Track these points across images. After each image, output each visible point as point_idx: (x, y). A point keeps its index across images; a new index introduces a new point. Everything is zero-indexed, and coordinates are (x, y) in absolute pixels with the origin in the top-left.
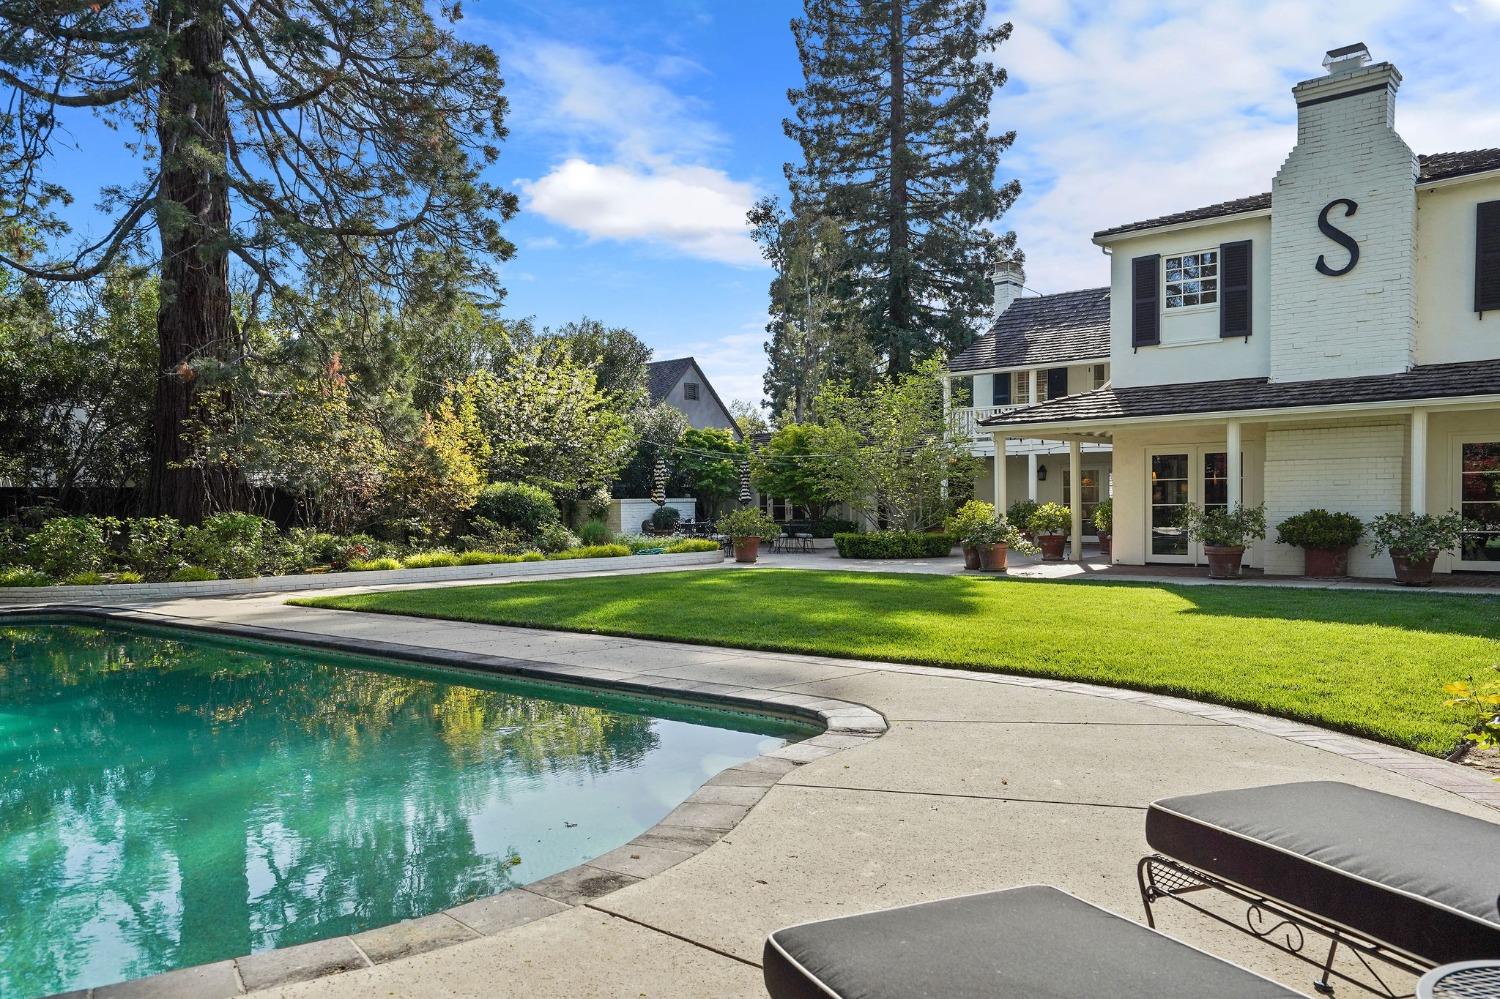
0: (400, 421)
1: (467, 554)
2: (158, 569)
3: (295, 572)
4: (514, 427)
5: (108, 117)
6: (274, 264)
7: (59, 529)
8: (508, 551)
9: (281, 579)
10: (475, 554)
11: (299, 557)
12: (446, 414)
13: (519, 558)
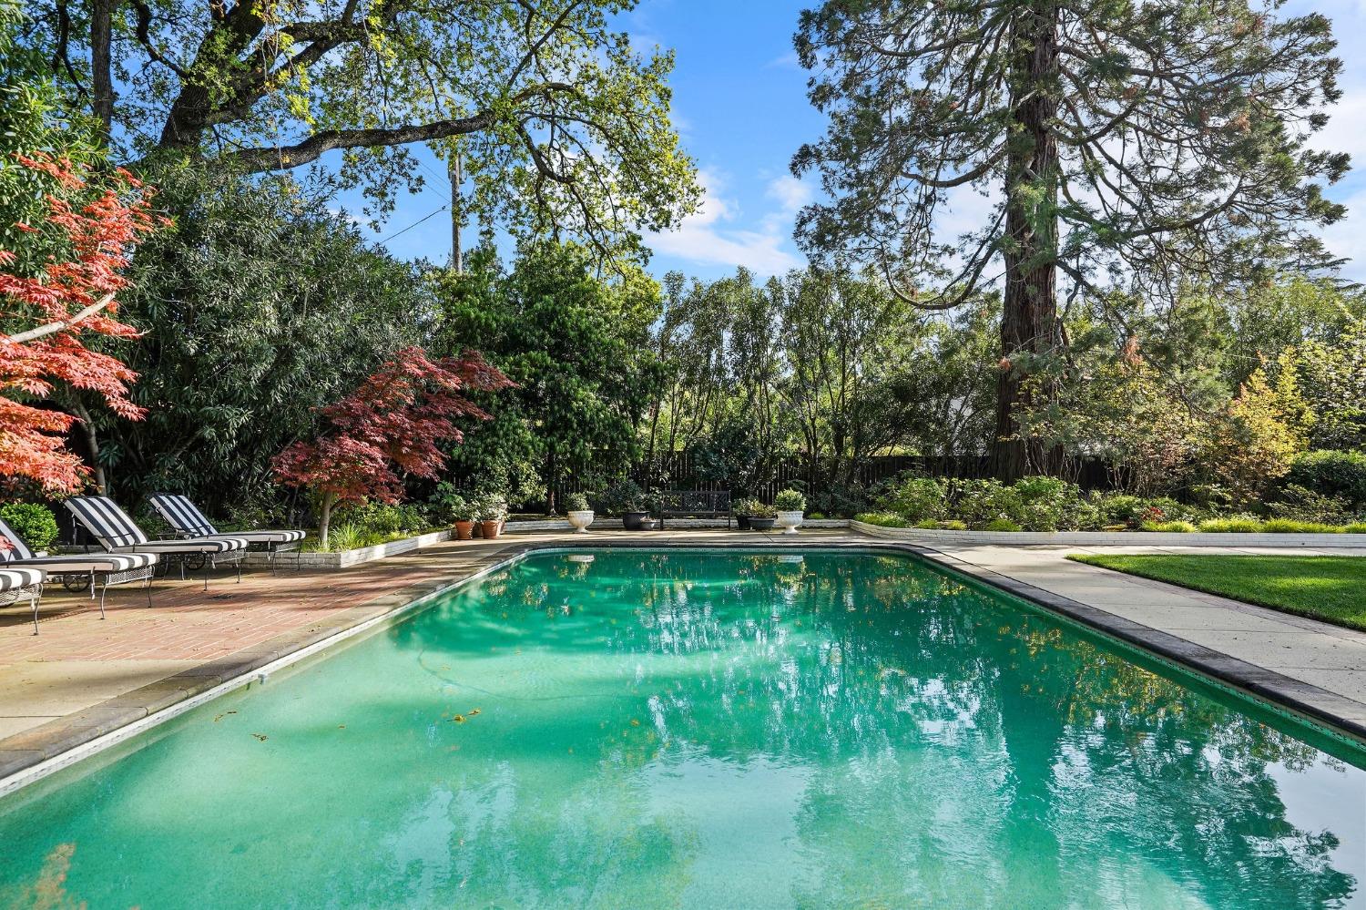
0: (1202, 394)
1: (1273, 522)
2: (980, 520)
3: (1091, 530)
4: (1347, 394)
5: (983, 189)
6: (1085, 268)
7: (917, 485)
8: (1326, 521)
9: (1075, 534)
10: (1283, 522)
11: (1095, 516)
12: (1257, 385)
13: (1340, 529)
